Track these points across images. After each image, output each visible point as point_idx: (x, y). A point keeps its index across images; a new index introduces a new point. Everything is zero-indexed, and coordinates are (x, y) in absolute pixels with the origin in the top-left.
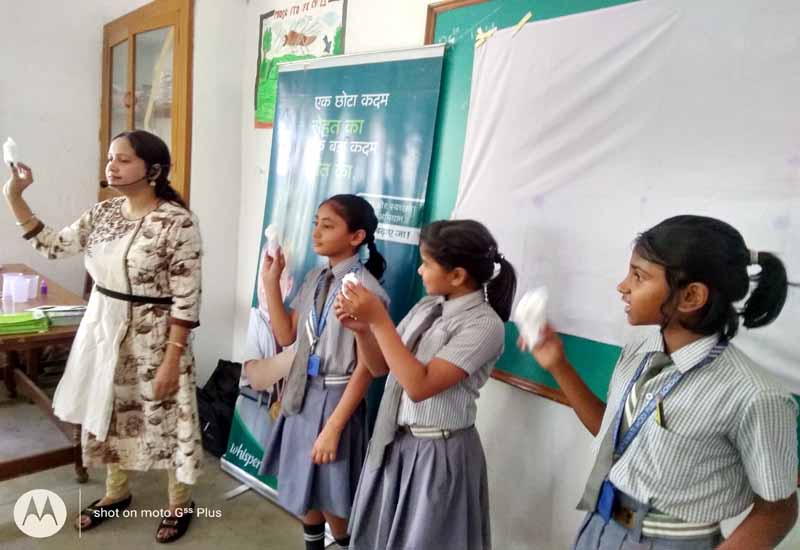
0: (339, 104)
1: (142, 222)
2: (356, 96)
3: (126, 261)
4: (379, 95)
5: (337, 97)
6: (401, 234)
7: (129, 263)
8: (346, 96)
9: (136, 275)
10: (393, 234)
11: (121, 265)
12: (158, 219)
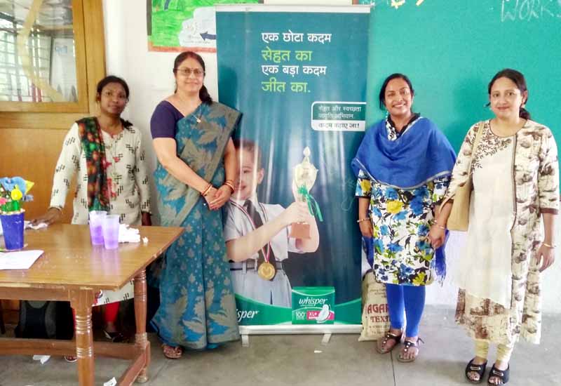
0: (287, 39)
1: (517, 137)
2: (302, 35)
3: (515, 167)
4: (323, 35)
5: (284, 34)
6: (353, 125)
7: (518, 168)
8: (292, 34)
9: (522, 176)
10: (348, 126)
11: (510, 169)
12: (528, 133)
